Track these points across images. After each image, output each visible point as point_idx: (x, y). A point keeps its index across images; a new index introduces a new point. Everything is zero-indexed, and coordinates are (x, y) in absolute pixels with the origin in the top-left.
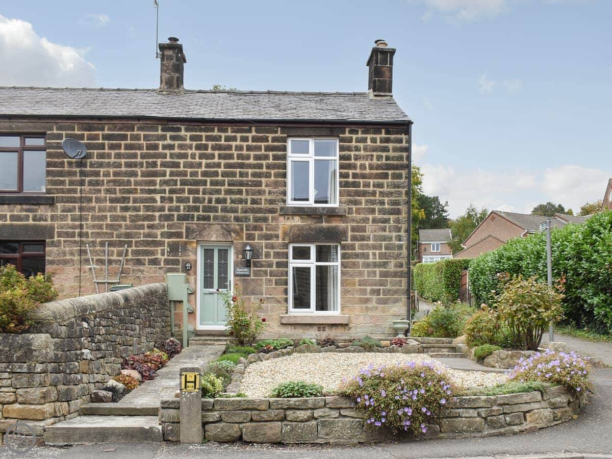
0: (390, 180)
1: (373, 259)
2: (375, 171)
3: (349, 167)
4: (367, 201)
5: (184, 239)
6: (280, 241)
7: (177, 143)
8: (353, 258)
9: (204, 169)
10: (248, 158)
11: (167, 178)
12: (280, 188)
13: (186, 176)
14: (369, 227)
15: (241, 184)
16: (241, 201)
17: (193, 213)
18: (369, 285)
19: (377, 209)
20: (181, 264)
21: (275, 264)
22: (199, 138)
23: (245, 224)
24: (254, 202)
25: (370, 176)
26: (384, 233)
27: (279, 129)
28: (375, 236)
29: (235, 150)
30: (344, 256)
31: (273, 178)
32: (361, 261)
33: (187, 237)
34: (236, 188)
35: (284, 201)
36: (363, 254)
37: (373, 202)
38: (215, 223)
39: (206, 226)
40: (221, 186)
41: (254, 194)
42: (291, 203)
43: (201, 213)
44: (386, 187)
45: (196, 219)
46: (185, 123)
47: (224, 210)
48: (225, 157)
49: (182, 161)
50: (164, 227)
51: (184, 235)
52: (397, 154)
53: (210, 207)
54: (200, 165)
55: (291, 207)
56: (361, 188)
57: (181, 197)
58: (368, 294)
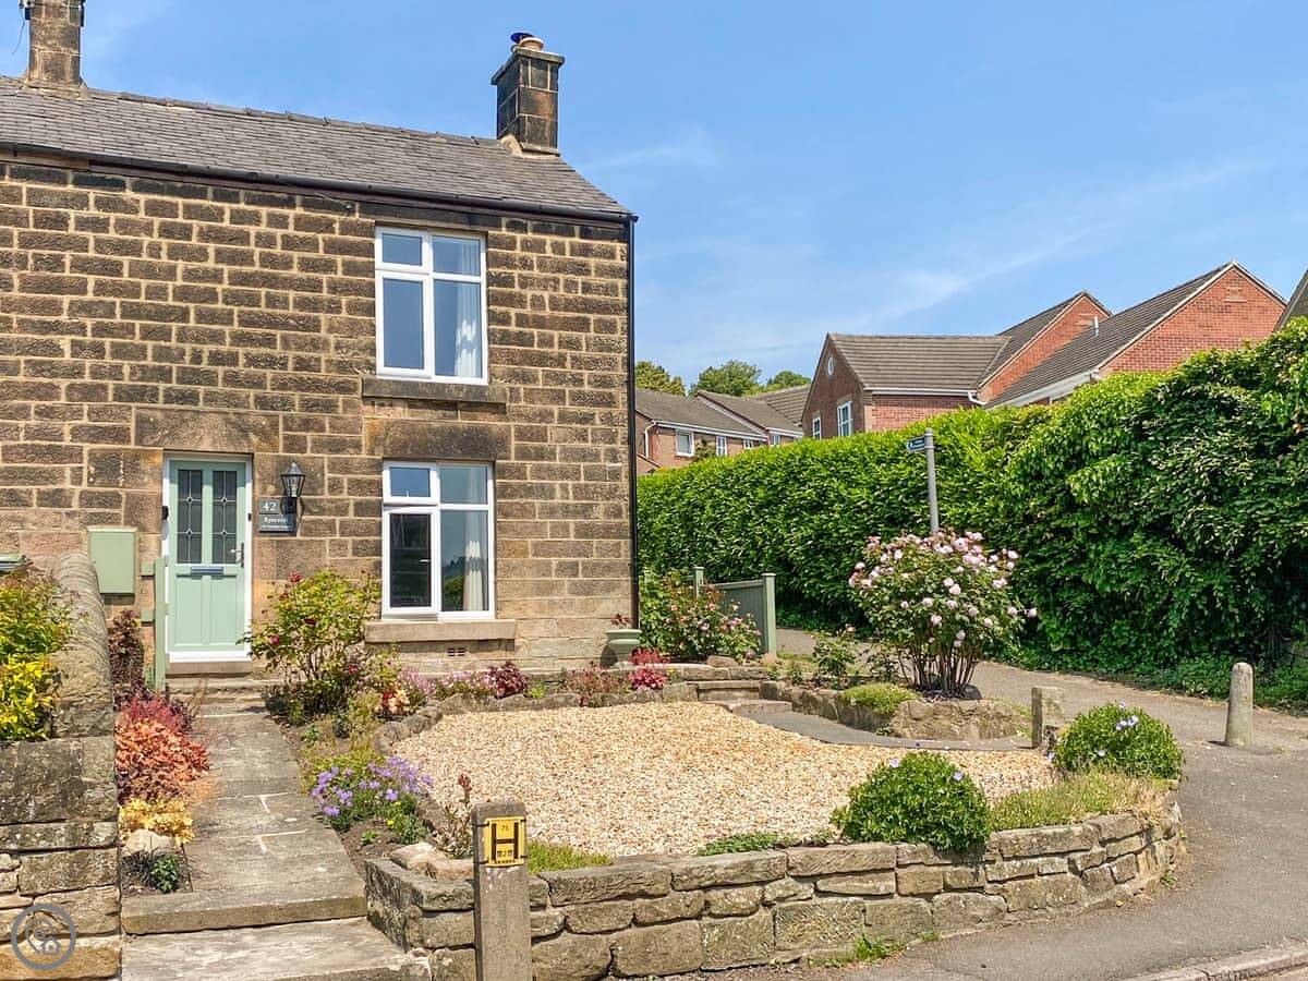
0: (592, 334)
1: (562, 497)
2: (562, 314)
3: (511, 300)
4: (547, 376)
5: (132, 446)
6: (364, 455)
7: (113, 217)
8: (522, 497)
9: (180, 282)
10: (288, 265)
11: (90, 296)
12: (361, 338)
13: (138, 295)
14: (554, 429)
15: (272, 323)
16: (271, 362)
17: (155, 384)
18: (556, 554)
19: (567, 394)
20: (123, 504)
21: (351, 508)
22: (171, 210)
23: (281, 414)
24: (302, 364)
25: (553, 323)
26: (583, 445)
27: (357, 206)
28: (564, 449)
29: (257, 245)
30: (500, 492)
31: (344, 314)
32: (538, 502)
33: (139, 441)
34: (260, 331)
35: (372, 367)
36: (542, 487)
37: (560, 379)
38: (208, 408)
39: (187, 416)
40: (223, 324)
41: (300, 348)
42: (384, 371)
43: (174, 384)
44: (584, 348)
45: (161, 398)
46: (133, 172)
47: (231, 379)
48: (233, 258)
49: (126, 260)
50: (82, 415)
51: (133, 435)
52: (605, 281)
53: (195, 372)
54: (171, 273)
55: (388, 381)
56: (536, 348)
57: (124, 345)
58: (553, 573)
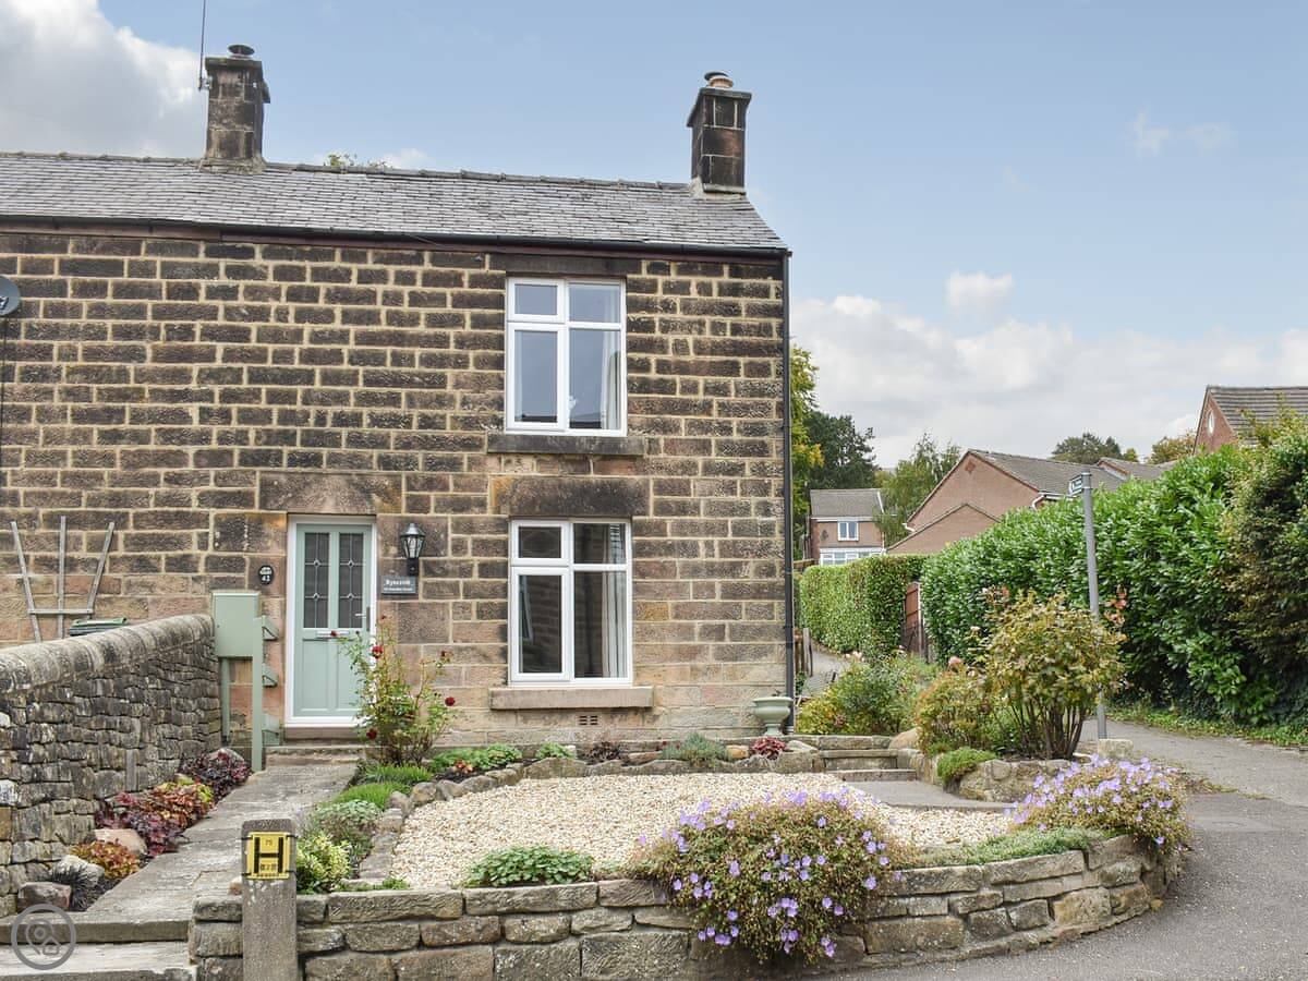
0: (742, 378)
1: (707, 555)
2: (709, 358)
3: (650, 346)
4: (691, 425)
5: (256, 510)
6: (489, 514)
7: (242, 284)
8: (661, 555)
9: (306, 345)
10: (414, 321)
11: (218, 363)
12: (488, 392)
13: (264, 360)
14: (697, 482)
15: (397, 381)
16: (395, 421)
17: (280, 448)
18: (698, 616)
19: (713, 444)
20: (247, 568)
21: (476, 569)
22: (298, 274)
23: (404, 474)
24: (426, 423)
25: (698, 369)
26: (731, 498)
27: (488, 257)
28: (709, 504)
29: (384, 303)
30: (639, 550)
31: (472, 369)
32: (679, 561)
33: (263, 505)
34: (385, 390)
35: (499, 422)
36: (684, 544)
37: (705, 428)
38: (331, 470)
39: (311, 478)
40: (347, 384)
41: (426, 406)
42: (514, 427)
43: (298, 447)
44: (733, 393)
45: (285, 461)
46: (263, 239)
47: (355, 440)
48: (359, 318)
49: (254, 326)
50: (208, 481)
51: (257, 499)
52: (756, 321)
53: (320, 434)
54: (297, 336)
55: (515, 436)
56: (678, 395)
57: (250, 410)
58: (696, 636)
